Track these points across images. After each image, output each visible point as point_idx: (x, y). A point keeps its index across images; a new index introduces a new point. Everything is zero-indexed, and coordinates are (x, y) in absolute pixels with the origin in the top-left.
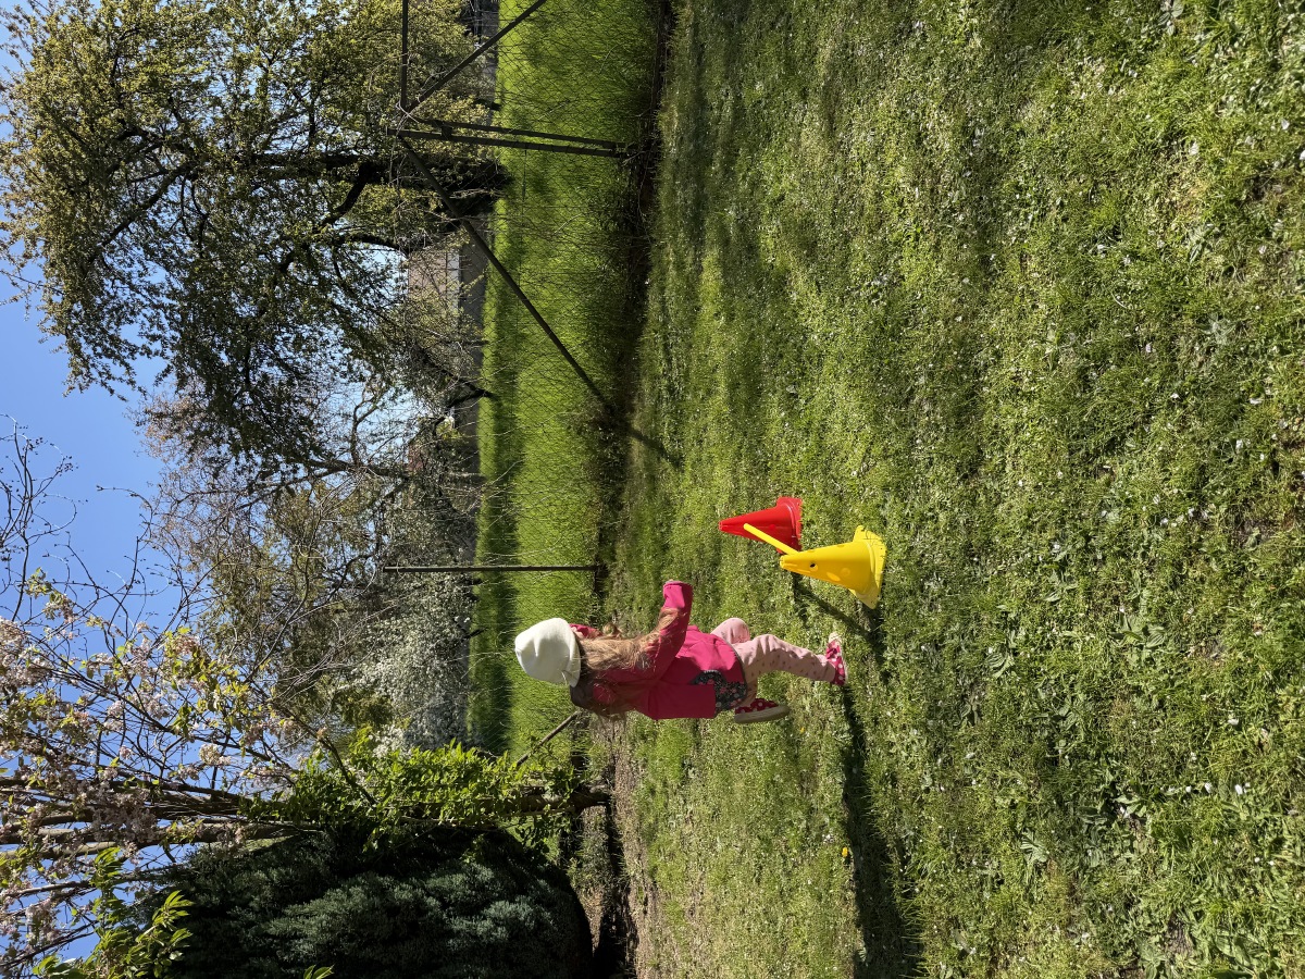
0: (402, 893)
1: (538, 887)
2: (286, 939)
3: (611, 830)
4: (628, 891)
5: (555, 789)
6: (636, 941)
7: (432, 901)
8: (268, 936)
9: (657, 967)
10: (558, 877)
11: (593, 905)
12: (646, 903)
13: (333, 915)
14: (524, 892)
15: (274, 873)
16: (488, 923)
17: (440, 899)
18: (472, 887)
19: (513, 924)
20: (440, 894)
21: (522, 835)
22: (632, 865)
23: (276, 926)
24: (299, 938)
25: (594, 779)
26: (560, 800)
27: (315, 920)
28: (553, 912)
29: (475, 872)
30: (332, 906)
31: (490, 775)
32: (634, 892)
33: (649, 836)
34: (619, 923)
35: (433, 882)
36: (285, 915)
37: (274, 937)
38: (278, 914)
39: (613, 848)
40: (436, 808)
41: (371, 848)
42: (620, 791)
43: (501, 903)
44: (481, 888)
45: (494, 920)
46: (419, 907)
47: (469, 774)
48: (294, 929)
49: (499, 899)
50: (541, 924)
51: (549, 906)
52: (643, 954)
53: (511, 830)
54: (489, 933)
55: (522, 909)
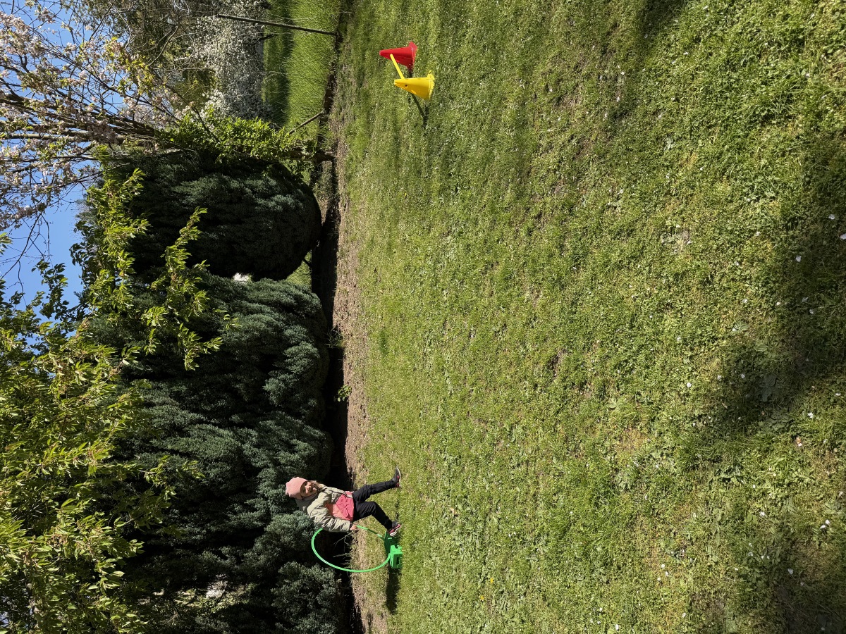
0: (235, 184)
1: (298, 192)
2: (183, 195)
3: (333, 172)
4: (339, 201)
5: (307, 150)
6: (340, 221)
7: (248, 190)
8: (175, 192)
9: (346, 231)
10: (308, 190)
11: (323, 205)
12: (345, 207)
13: (204, 189)
14: (291, 193)
15: (175, 167)
16: (273, 203)
17: (252, 189)
18: (266, 186)
19: (285, 205)
20: (252, 188)
21: (291, 168)
22: (341, 190)
23: (178, 189)
24: (189, 195)
25: (327, 148)
26: (310, 156)
27: (196, 188)
28: (304, 204)
29: (268, 181)
30: (203, 185)
31: (276, 138)
32: (341, 201)
33: (349, 178)
34: (334, 213)
35: (248, 182)
36: (181, 185)
37: (178, 193)
38: (178, 184)
39: (334, 181)
40: (249, 149)
41: (219, 162)
42: (338, 156)
43: (279, 196)
44: (271, 187)
45: (277, 202)
46: (242, 192)
47: (265, 135)
48: (188, 192)
49: (279, 194)
50: (297, 208)
51: (302, 201)
52: (342, 226)
53: (286, 165)
54: (274, 207)
55: (290, 200)
